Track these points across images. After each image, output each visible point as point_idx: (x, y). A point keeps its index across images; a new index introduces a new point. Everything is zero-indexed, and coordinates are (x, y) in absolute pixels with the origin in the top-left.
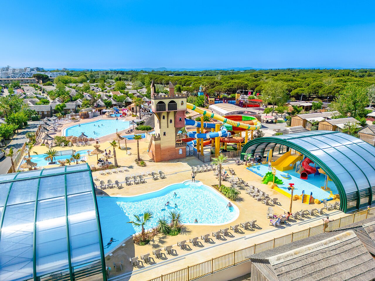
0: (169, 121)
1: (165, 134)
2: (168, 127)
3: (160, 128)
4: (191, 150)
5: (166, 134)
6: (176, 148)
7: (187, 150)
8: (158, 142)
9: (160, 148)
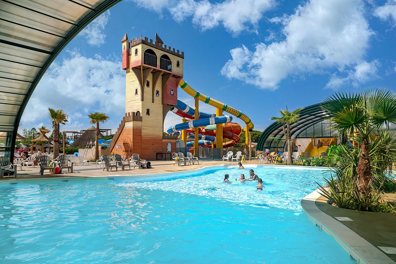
0: (155, 92)
1: (148, 113)
2: (153, 102)
3: (142, 100)
4: (182, 147)
5: (150, 113)
6: (164, 140)
7: (177, 147)
8: (138, 123)
9: (141, 135)
